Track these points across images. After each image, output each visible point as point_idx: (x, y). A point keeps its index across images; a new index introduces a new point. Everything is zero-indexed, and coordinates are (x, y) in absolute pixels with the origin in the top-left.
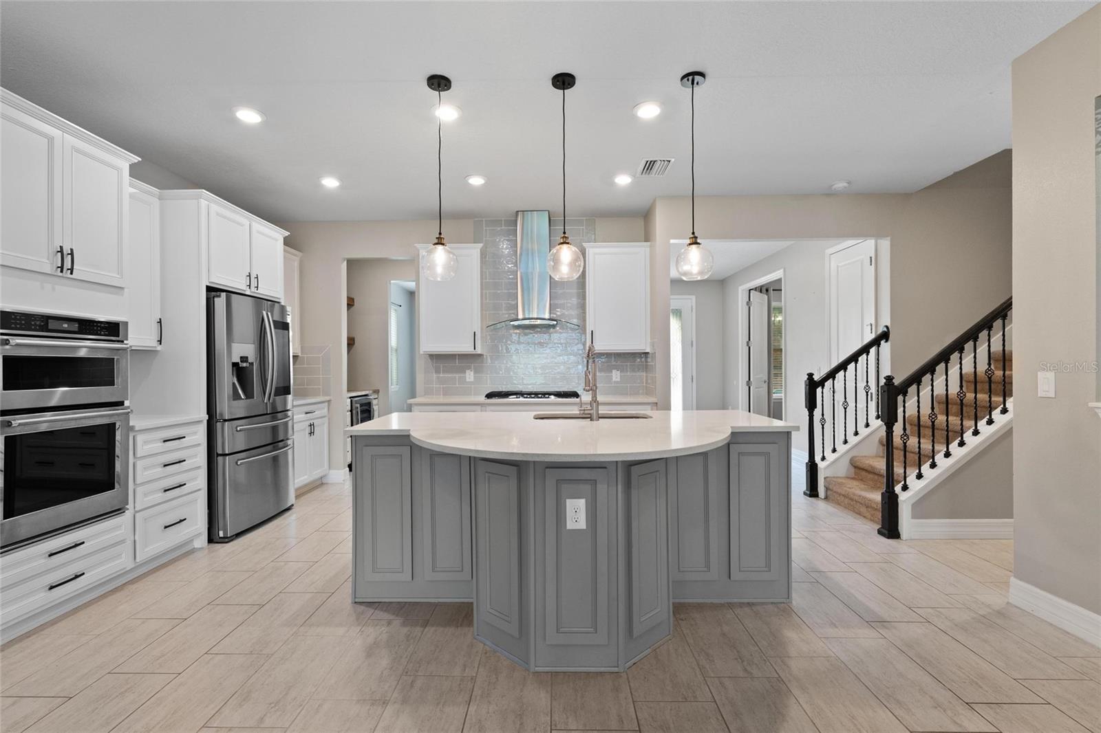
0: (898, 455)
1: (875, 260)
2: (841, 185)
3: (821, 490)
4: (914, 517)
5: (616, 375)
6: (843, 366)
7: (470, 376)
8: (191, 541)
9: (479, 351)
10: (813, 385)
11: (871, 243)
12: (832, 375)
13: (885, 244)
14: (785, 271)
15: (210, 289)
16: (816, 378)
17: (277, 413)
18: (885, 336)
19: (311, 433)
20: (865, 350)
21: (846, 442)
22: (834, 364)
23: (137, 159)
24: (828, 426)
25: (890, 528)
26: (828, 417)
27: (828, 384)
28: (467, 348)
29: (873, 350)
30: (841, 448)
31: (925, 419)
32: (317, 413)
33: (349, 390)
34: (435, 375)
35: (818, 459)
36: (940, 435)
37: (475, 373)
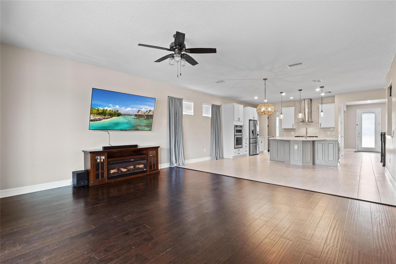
7: (293, 133)
8: (247, 154)
9: (294, 128)
15: (249, 120)
17: (256, 138)
19: (261, 143)
23: (243, 106)
28: (291, 127)
32: (262, 139)
33: (268, 136)
34: (285, 133)
37: (294, 132)
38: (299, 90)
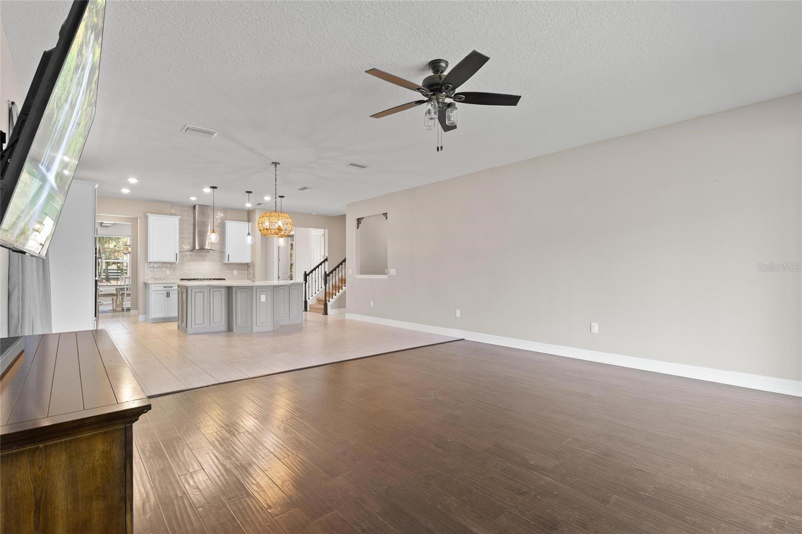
0: (327, 295)
1: (324, 235)
2: (315, 214)
3: (308, 309)
4: (331, 309)
5: (235, 272)
6: (315, 269)
7: (168, 272)
9: (177, 261)
10: (306, 275)
11: (323, 230)
12: (311, 272)
13: (327, 231)
14: (295, 232)
16: (307, 273)
18: (326, 260)
20: (321, 264)
21: (315, 293)
22: (312, 268)
24: (310, 288)
25: (326, 313)
26: (310, 285)
27: (311, 274)
29: (323, 264)
30: (314, 295)
31: (337, 285)
35: (307, 299)
36: (337, 289)
38: (247, 192)
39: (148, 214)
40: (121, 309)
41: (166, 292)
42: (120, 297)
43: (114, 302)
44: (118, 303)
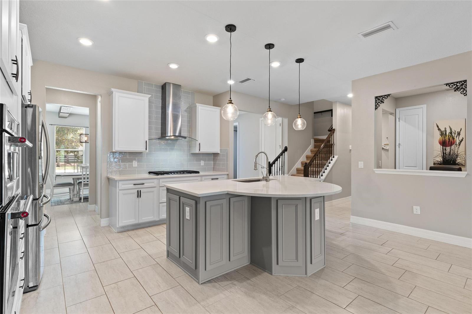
39: (113, 89)
40: (78, 199)
41: (137, 190)
42: (77, 187)
43: (71, 191)
44: (75, 192)
